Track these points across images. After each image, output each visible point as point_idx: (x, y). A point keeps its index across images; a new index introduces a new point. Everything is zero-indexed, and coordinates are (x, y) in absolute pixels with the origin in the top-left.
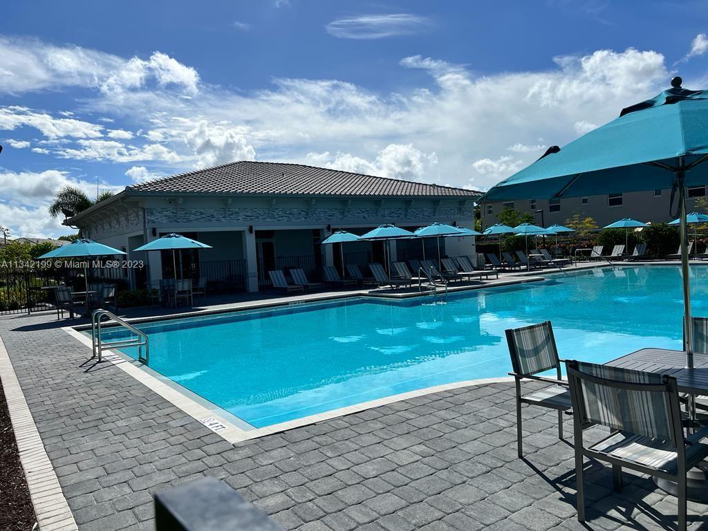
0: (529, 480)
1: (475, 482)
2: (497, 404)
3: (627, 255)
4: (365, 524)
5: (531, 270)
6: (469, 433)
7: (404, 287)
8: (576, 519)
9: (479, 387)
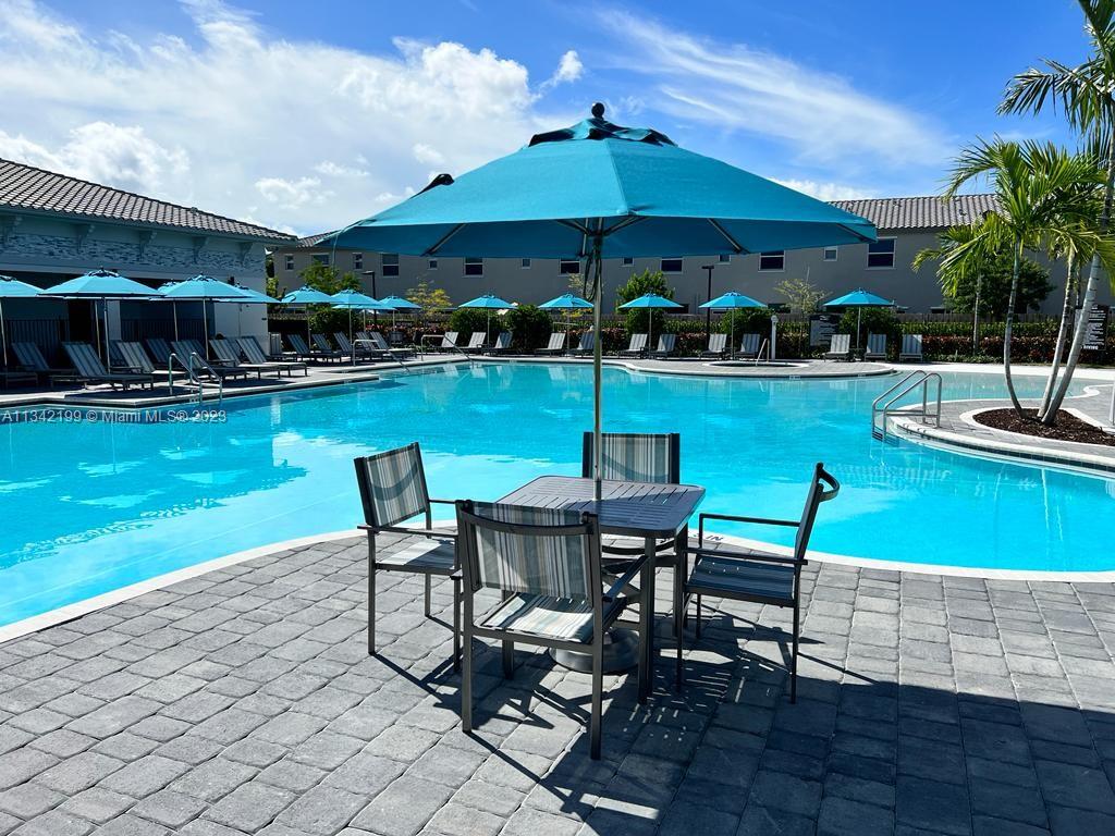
0: (388, 687)
1: (305, 706)
2: (327, 576)
3: (488, 346)
4: (108, 820)
5: (358, 363)
6: (286, 629)
7: (139, 386)
8: (459, 729)
9: (296, 552)
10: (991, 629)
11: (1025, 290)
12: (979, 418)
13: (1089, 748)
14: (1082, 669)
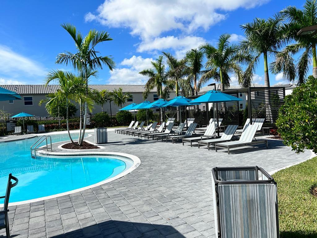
10: (72, 210)
11: (71, 110)
12: (63, 147)
13: (100, 234)
14: (96, 212)
